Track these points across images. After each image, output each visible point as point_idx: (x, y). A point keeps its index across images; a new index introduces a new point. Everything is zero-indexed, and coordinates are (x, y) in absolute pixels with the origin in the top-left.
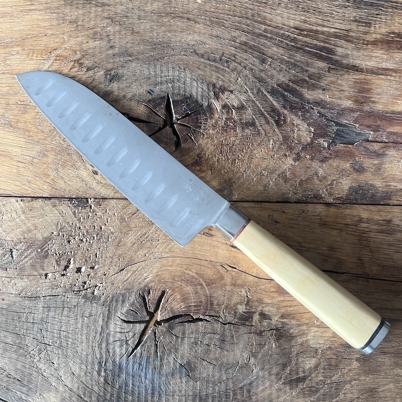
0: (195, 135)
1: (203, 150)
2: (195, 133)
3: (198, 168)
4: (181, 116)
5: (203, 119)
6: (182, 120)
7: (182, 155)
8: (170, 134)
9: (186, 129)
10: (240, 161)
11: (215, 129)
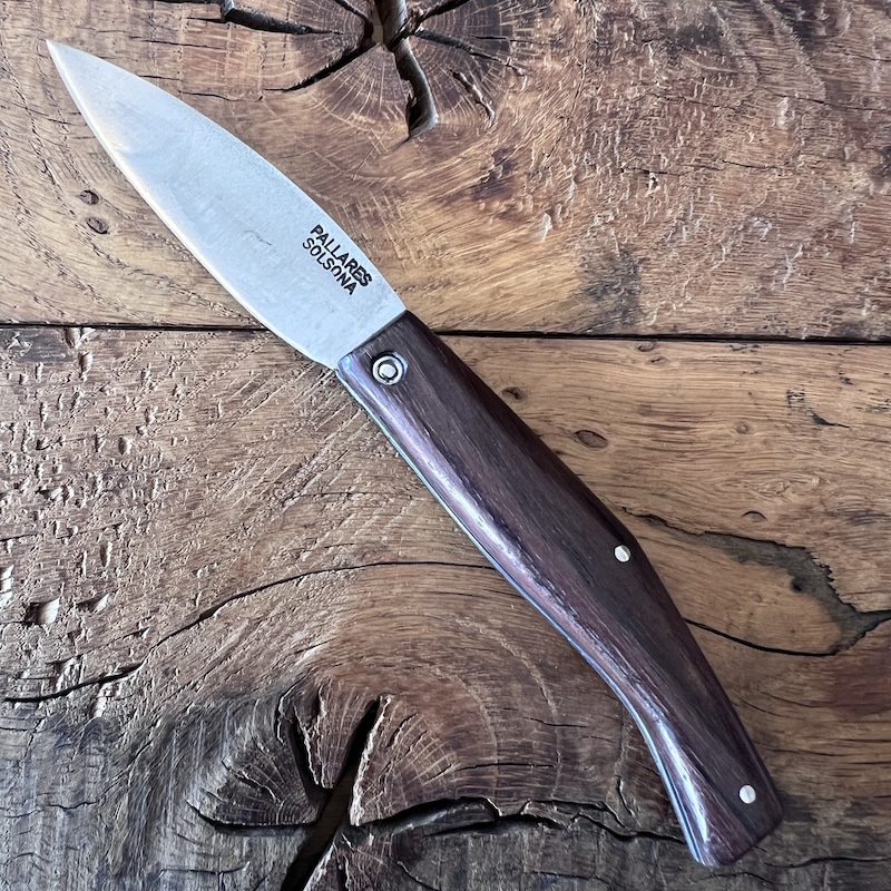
0: (484, 78)
1: (517, 136)
2: (485, 69)
3: (499, 206)
4: (430, 5)
5: (517, 17)
6: (433, 22)
7: (436, 153)
8: (387, 73)
9: (450, 56)
10: (665, 177)
11: (564, 53)
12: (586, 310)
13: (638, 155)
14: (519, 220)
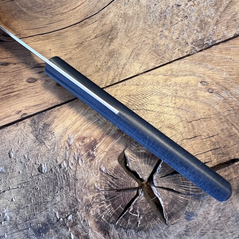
0: (108, 182)
1: (90, 167)
2: (110, 186)
3: (87, 141)
4: (137, 201)
5: (106, 209)
6: (133, 195)
7: (113, 149)
8: (140, 171)
9: (123, 185)
10: (37, 173)
11: (85, 203)
12: (47, 119)
13: (48, 178)
14: (78, 139)
